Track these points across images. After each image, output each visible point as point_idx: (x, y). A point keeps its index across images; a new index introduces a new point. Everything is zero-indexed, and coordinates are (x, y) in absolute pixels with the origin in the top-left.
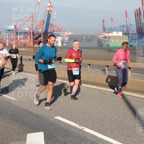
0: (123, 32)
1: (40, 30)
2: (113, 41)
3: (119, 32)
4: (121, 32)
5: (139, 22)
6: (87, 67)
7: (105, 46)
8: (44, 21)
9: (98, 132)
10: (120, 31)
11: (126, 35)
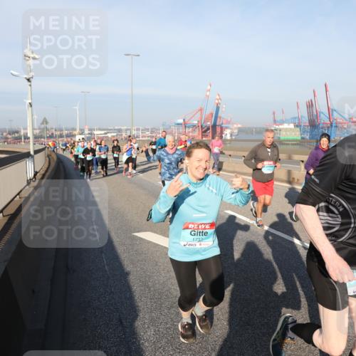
0: (295, 123)
1: (209, 123)
2: (284, 133)
5: (311, 114)
8: (212, 114)
10: (292, 123)
11: (298, 127)
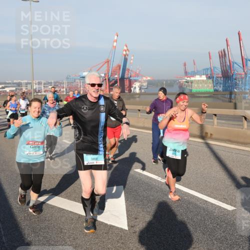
1: (116, 76)
2: (196, 85)
4: (205, 76)
5: (224, 64)
7: (187, 91)
10: (204, 75)
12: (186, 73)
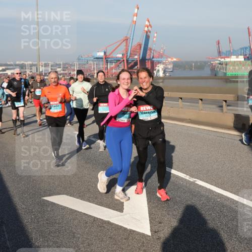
0: (245, 55)
1: (136, 57)
2: (231, 68)
3: (240, 57)
4: (242, 57)
6: (198, 103)
7: (220, 74)
9: (215, 186)
10: (241, 55)
11: (249, 60)
12: (220, 53)
